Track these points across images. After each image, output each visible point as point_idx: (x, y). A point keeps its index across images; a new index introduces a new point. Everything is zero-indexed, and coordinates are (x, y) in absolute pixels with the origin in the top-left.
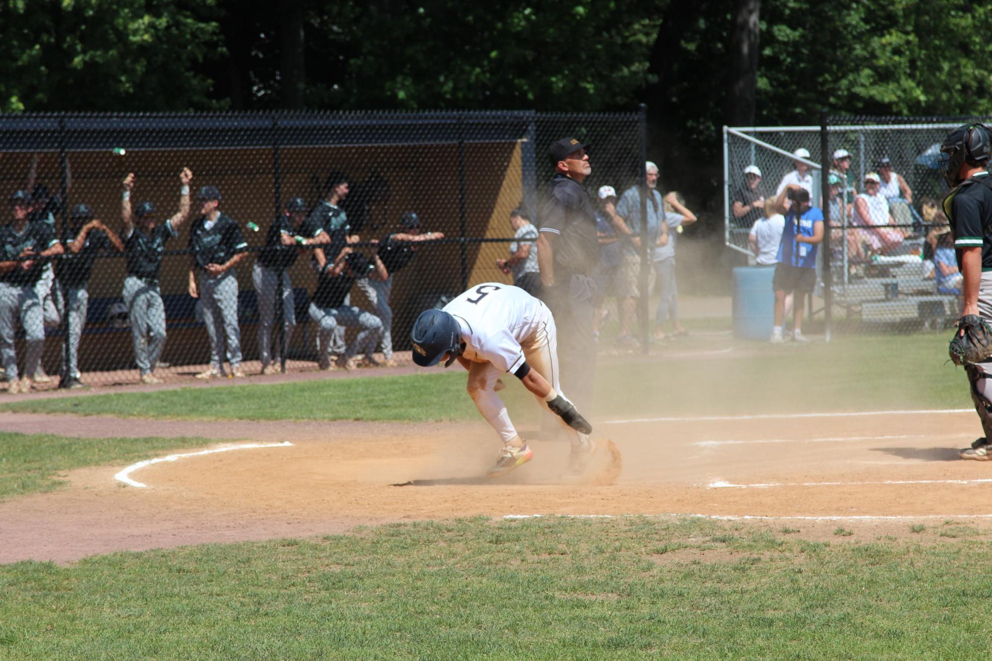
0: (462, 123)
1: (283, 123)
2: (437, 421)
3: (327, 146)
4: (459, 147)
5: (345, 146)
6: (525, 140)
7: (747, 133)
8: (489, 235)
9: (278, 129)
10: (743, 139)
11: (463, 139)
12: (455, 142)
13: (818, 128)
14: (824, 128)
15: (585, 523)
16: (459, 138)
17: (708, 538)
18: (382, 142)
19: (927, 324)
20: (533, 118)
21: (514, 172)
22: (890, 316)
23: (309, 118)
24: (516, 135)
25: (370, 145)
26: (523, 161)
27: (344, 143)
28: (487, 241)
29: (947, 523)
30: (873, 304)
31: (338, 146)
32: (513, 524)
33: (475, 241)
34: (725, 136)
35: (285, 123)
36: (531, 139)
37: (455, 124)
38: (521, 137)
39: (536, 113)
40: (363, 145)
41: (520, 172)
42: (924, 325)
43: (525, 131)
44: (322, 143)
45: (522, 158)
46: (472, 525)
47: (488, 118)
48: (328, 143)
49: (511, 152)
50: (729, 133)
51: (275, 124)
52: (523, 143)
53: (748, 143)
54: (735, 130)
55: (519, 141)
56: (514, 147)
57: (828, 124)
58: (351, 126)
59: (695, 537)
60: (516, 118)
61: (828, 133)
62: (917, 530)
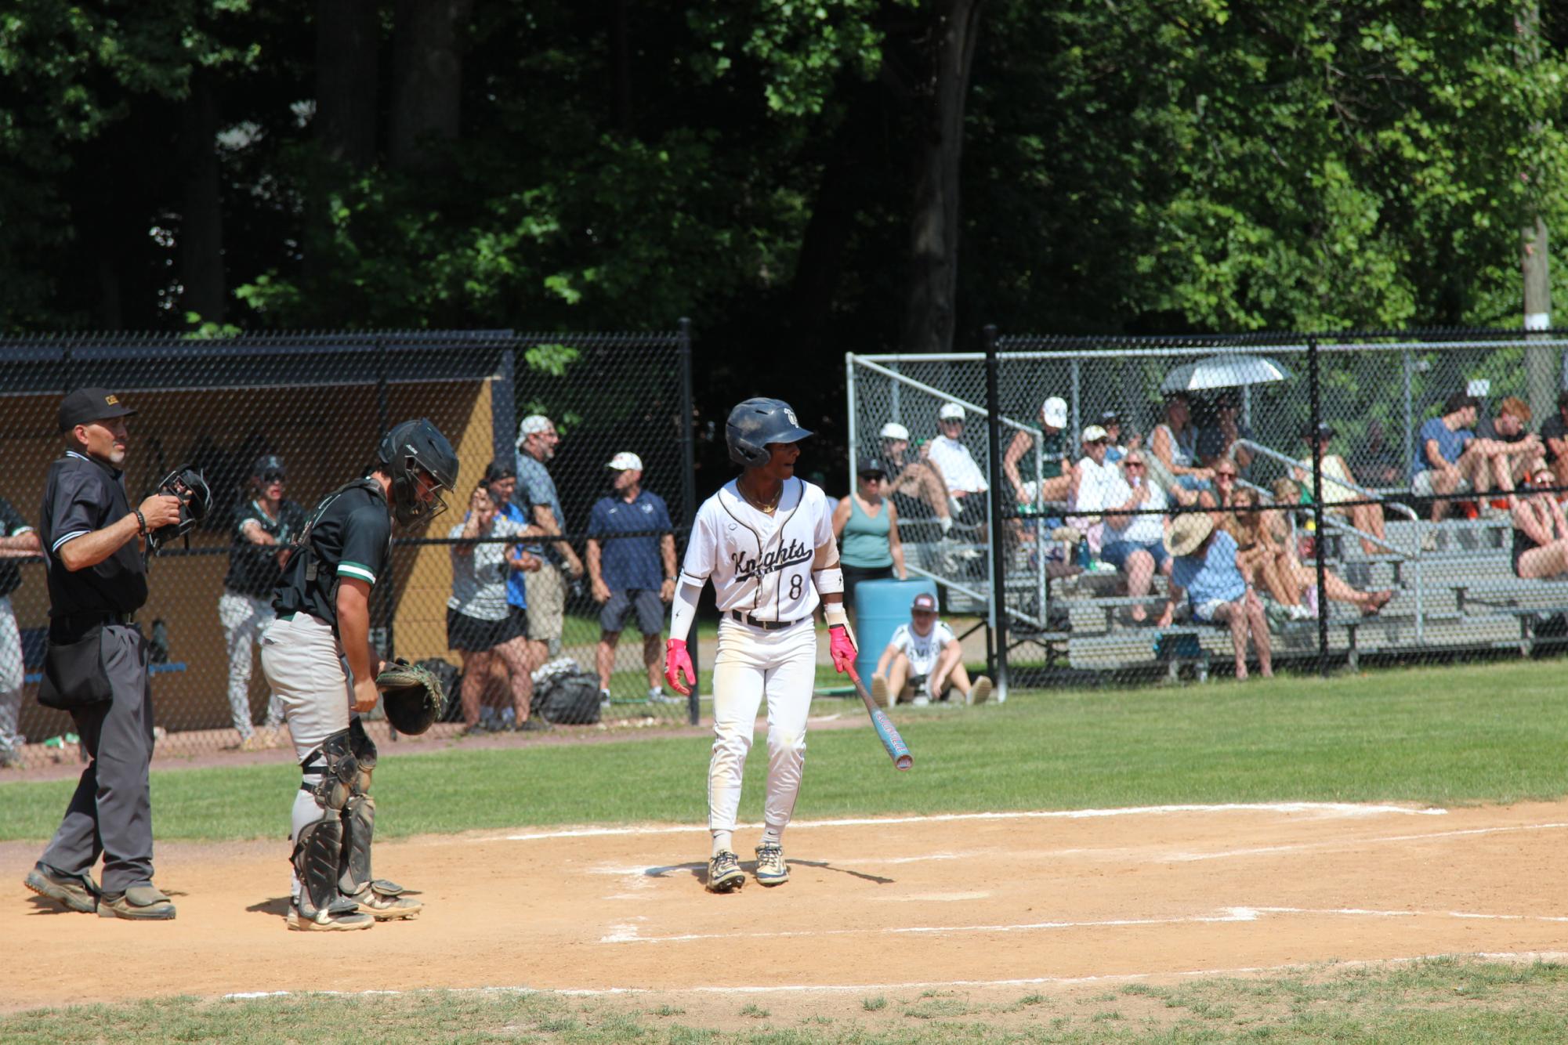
0: (383, 352)
1: (79, 353)
2: (247, 840)
3: (155, 390)
4: (377, 391)
5: (183, 389)
6: (497, 377)
7: (884, 364)
8: (430, 535)
9: (72, 363)
10: (879, 374)
11: (385, 377)
12: (371, 382)
13: (982, 356)
14: (991, 355)
15: (350, 1004)
16: (378, 375)
17: (534, 1026)
18: (236, 383)
19: (1173, 672)
20: (511, 342)
21: (480, 430)
22: (1113, 658)
23: (124, 344)
24: (483, 370)
25: (226, 388)
26: (494, 413)
27: (182, 385)
28: (427, 542)
29: (926, 995)
30: (1091, 640)
31: (173, 390)
32: (234, 1007)
33: (406, 543)
34: (850, 369)
35: (83, 353)
36: (508, 376)
37: (371, 354)
38: (491, 374)
39: (516, 335)
40: (215, 389)
41: (490, 430)
42: (1166, 672)
43: (498, 363)
44: (146, 386)
45: (493, 408)
46: (164, 1009)
47: (425, 342)
48: (155, 386)
49: (474, 398)
50: (855, 364)
51: (66, 356)
52: (494, 383)
53: (889, 379)
54: (865, 360)
55: (488, 379)
56: (479, 391)
57: (997, 350)
58: (195, 358)
59: (516, 1023)
60: (474, 341)
61: (997, 364)
62: (872, 1007)
